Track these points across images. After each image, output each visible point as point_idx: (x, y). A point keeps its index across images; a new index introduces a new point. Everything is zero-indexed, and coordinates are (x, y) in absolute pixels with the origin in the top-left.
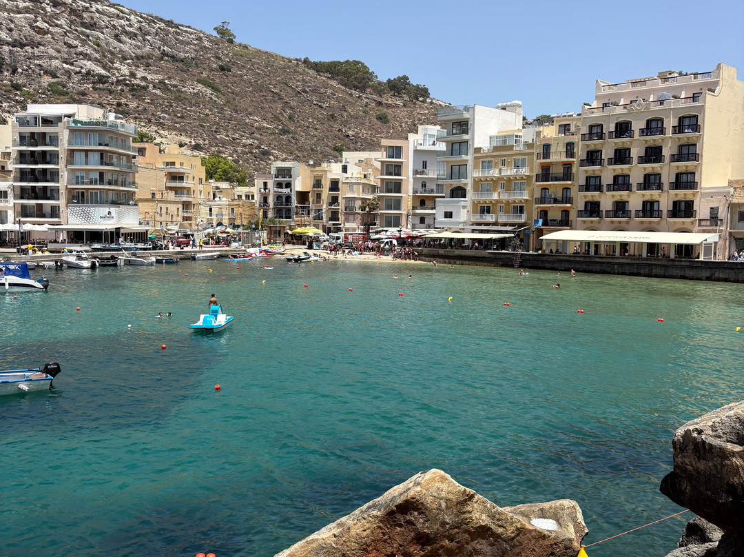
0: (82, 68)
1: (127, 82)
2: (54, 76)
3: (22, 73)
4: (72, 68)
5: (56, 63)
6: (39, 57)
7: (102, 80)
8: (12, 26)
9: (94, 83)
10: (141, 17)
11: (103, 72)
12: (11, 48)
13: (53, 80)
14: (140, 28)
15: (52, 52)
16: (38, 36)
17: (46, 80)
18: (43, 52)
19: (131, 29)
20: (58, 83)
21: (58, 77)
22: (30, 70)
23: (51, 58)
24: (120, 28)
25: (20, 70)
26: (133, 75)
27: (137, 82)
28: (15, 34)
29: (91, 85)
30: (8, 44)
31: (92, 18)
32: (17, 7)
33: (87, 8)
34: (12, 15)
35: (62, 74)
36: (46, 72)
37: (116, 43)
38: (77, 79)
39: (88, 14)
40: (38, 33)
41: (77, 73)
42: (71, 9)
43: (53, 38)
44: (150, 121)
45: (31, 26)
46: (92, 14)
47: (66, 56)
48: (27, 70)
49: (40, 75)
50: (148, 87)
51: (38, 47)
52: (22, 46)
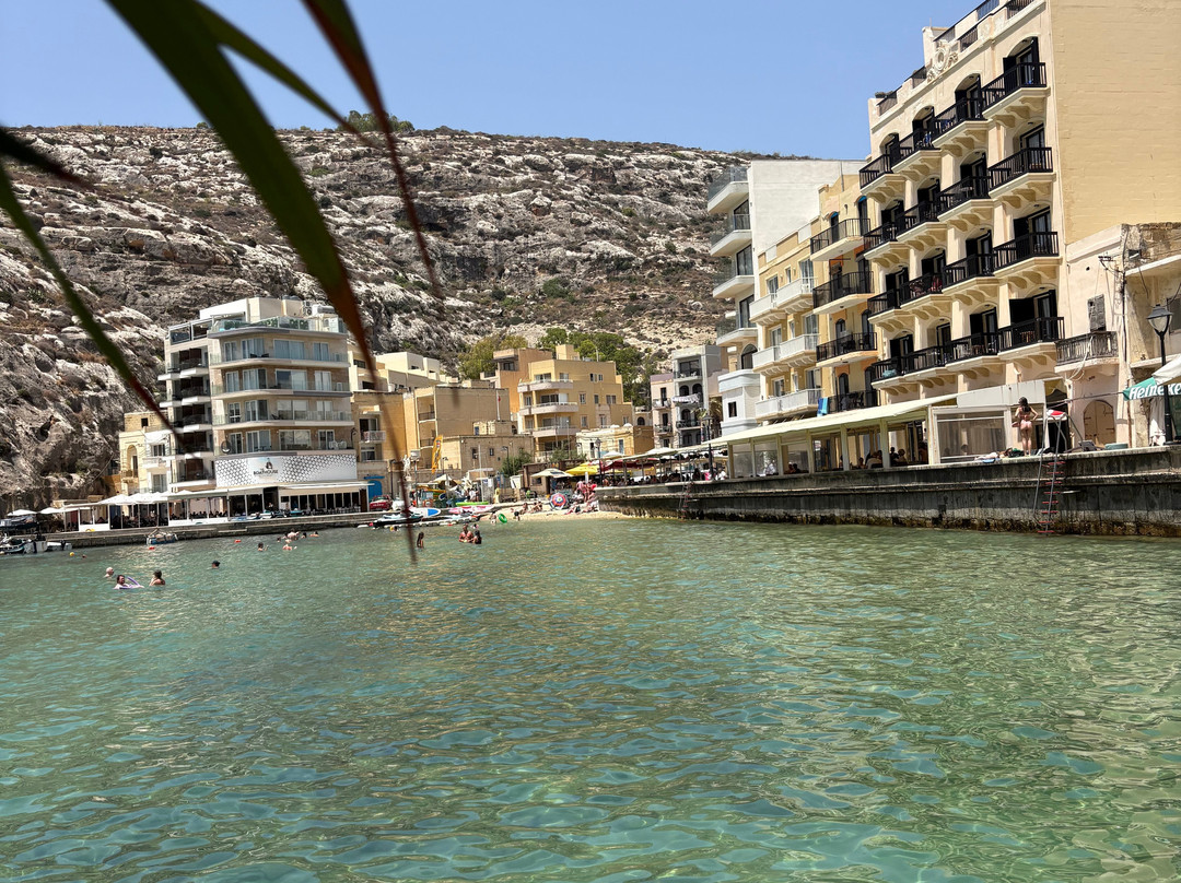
0: (592, 252)
1: (660, 261)
2: (554, 271)
3: (510, 275)
4: (579, 255)
5: (556, 252)
6: (534, 248)
7: (622, 264)
8: (502, 211)
9: (609, 271)
10: (715, 159)
11: (623, 252)
12: (497, 242)
13: (551, 278)
14: (709, 176)
15: (552, 237)
16: (536, 218)
17: (542, 278)
18: (540, 240)
19: (692, 181)
20: (557, 281)
21: (558, 272)
22: (521, 269)
23: (551, 245)
24: (670, 182)
25: (507, 271)
26: (671, 249)
27: (678, 258)
28: (505, 223)
29: (605, 276)
30: (494, 237)
31: (628, 176)
32: (513, 183)
33: (621, 163)
34: (503, 195)
35: (565, 267)
36: (543, 268)
37: (661, 207)
38: (584, 270)
39: (622, 172)
40: (536, 213)
41: (584, 261)
42: (594, 169)
43: (556, 217)
44: (674, 314)
45: (528, 207)
46: (628, 171)
47: (572, 239)
48: (517, 270)
49: (534, 273)
50: (693, 263)
51: (533, 235)
52: (511, 235)
